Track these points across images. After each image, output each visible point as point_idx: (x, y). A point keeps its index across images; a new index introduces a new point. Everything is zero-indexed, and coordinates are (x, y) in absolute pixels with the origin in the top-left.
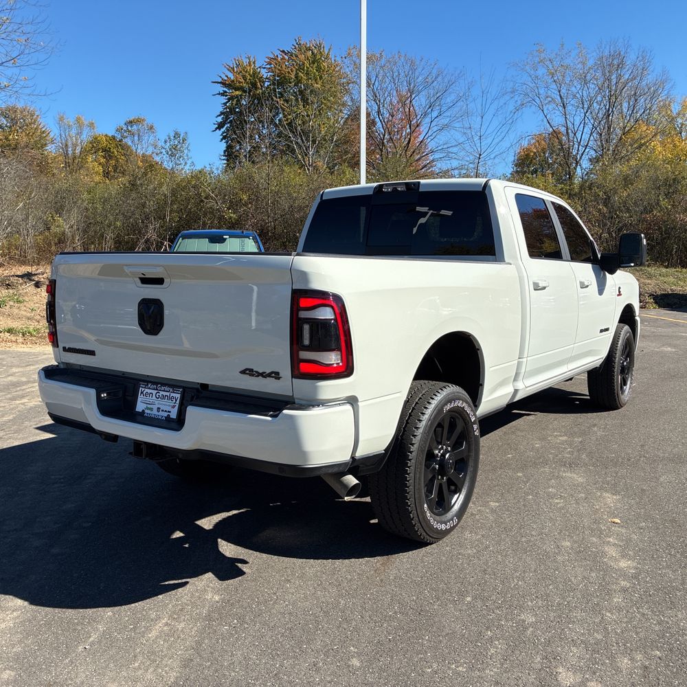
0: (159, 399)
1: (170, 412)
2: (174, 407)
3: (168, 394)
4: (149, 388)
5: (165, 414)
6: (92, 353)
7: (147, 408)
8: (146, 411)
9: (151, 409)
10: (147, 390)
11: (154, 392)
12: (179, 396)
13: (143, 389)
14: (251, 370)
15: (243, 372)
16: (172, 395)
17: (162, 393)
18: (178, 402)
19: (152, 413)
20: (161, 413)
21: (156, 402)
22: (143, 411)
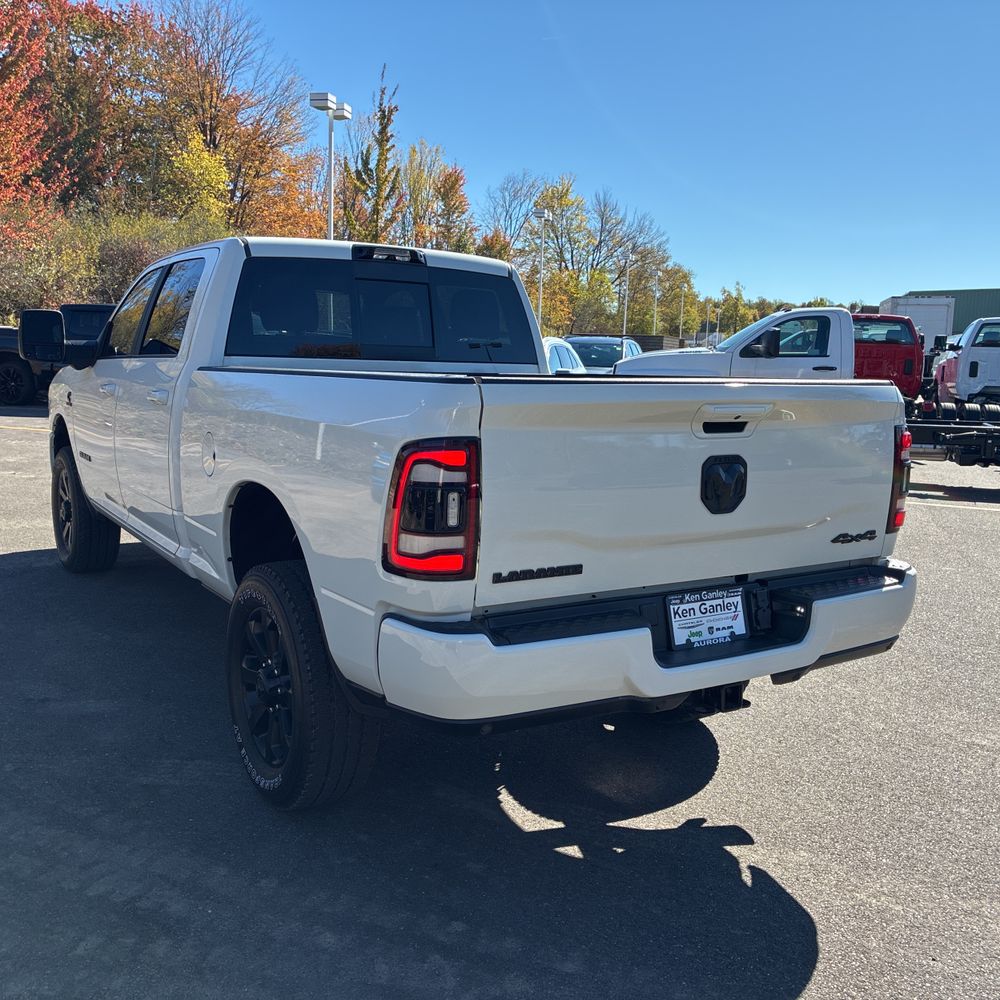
0: (708, 614)
1: (732, 627)
2: (735, 618)
3: (720, 601)
4: (688, 602)
5: (727, 633)
6: (576, 569)
7: (693, 635)
8: (693, 639)
9: (699, 634)
10: (683, 607)
11: (696, 606)
12: (739, 599)
13: (676, 607)
14: (845, 536)
15: (835, 541)
16: (727, 601)
17: (708, 603)
18: (740, 607)
19: (701, 639)
20: (717, 634)
21: (704, 620)
22: (688, 640)
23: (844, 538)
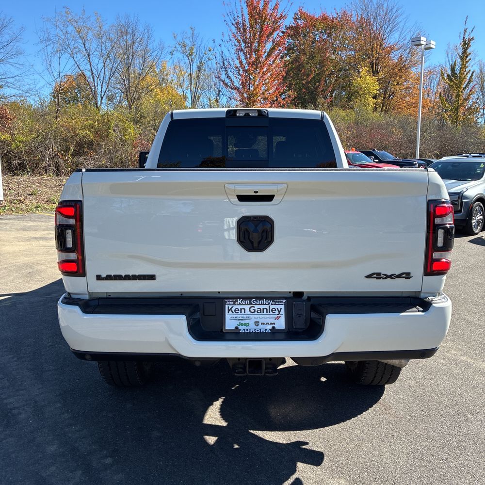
0: (256, 313)
1: (274, 324)
2: (278, 318)
3: (267, 307)
4: (240, 304)
5: (270, 327)
6: (152, 277)
7: (241, 324)
8: (240, 327)
9: (247, 325)
10: (235, 307)
11: (247, 307)
12: (283, 307)
13: (230, 307)
14: (379, 274)
15: (369, 277)
16: (272, 307)
17: (257, 307)
18: (283, 312)
19: (248, 328)
20: (261, 326)
21: (252, 317)
22: (237, 328)
23: (378, 276)
